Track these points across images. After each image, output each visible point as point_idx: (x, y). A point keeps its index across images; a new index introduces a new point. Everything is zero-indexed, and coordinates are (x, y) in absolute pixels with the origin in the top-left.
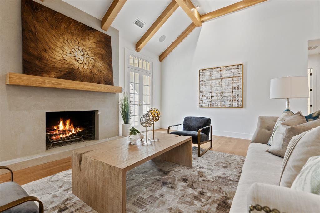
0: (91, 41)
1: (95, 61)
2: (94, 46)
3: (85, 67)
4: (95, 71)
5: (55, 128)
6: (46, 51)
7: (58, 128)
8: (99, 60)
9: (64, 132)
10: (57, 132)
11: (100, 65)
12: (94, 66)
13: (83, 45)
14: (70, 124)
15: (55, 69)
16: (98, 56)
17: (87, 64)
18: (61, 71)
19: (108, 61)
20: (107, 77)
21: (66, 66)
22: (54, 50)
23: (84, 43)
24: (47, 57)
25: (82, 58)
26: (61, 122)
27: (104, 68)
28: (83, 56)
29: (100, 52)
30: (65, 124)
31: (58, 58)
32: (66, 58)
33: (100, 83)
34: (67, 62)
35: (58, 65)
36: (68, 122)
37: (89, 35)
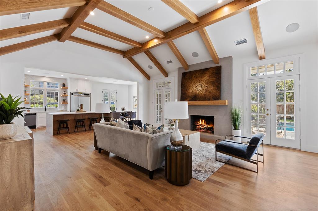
0: (207, 76)
1: (208, 87)
2: (208, 78)
3: (202, 92)
4: (207, 93)
5: (198, 123)
6: (187, 90)
7: (199, 123)
8: (210, 86)
9: (202, 125)
10: (199, 125)
11: (211, 88)
12: (207, 90)
13: (202, 81)
14: (204, 122)
15: (189, 97)
16: (210, 83)
17: (203, 90)
18: (191, 97)
19: (217, 84)
20: (215, 95)
21: (193, 94)
22: (189, 89)
23: (202, 79)
24: (187, 93)
25: (200, 88)
26: (200, 120)
27: (213, 89)
28: (201, 87)
29: (212, 80)
30: (202, 122)
31: (190, 92)
32: (194, 90)
33: (209, 100)
34: (193, 92)
35: (190, 95)
36: (203, 121)
37: (205, 73)
